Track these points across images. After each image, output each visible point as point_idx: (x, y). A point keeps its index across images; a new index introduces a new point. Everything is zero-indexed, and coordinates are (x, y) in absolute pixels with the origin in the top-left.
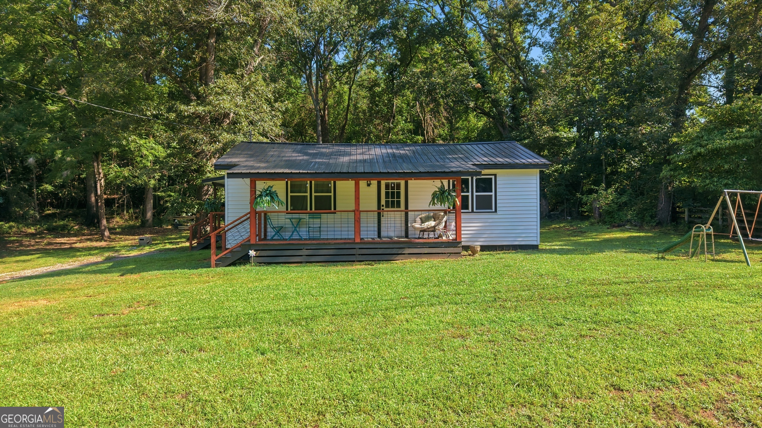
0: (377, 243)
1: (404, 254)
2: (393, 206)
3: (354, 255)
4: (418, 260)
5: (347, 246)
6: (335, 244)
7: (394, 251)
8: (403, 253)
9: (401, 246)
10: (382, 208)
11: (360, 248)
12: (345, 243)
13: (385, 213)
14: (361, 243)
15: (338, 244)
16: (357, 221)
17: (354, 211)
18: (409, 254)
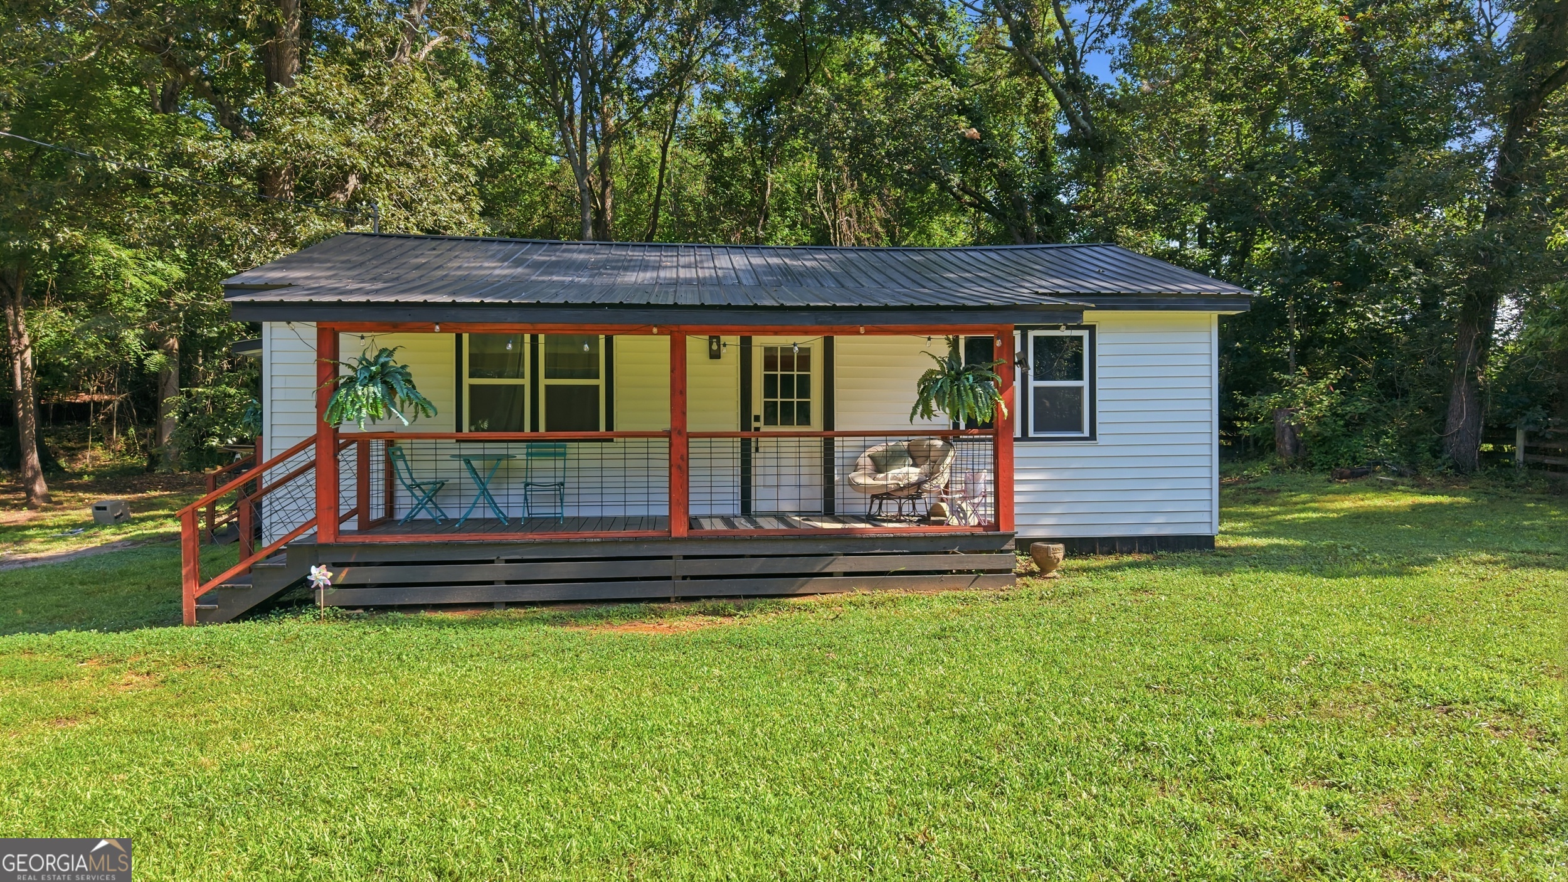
0: (744, 540)
1: (830, 574)
2: (787, 420)
3: (669, 578)
4: (879, 595)
5: (645, 550)
6: (604, 542)
7: (798, 566)
8: (827, 570)
9: (822, 548)
10: (754, 424)
11: (686, 557)
12: (637, 541)
13: (763, 442)
14: (690, 539)
15: (616, 542)
16: (679, 469)
17: (667, 434)
18: (846, 574)
